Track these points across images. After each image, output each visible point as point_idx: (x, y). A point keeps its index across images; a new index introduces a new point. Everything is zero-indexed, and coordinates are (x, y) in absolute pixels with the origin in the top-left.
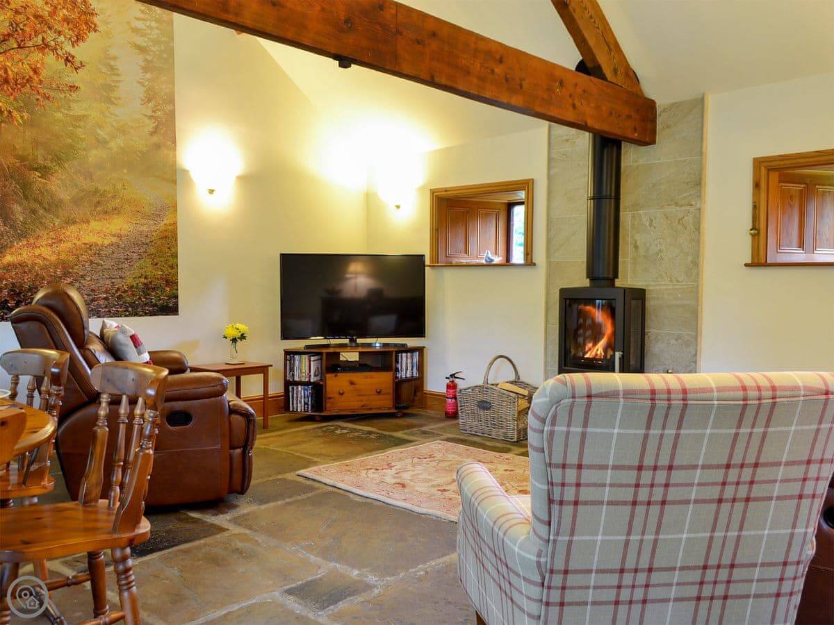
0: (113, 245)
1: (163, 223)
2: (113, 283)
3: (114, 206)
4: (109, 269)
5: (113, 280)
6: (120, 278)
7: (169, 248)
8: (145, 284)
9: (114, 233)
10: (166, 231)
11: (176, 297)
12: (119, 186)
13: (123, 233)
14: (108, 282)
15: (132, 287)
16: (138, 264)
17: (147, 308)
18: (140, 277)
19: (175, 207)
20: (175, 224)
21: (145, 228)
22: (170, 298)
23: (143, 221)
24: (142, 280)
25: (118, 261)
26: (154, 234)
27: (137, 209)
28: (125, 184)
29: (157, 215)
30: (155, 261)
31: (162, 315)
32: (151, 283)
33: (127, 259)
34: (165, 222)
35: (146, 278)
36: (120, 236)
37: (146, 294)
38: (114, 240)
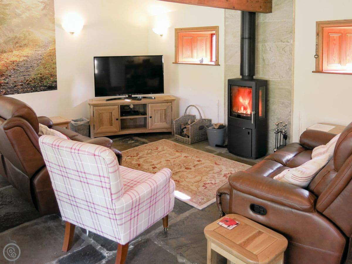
0: (24, 61)
1: (49, 49)
2: (25, 78)
3: (25, 44)
4: (23, 72)
5: (25, 77)
6: (28, 75)
7: (52, 60)
8: (41, 77)
9: (24, 55)
10: (50, 53)
11: (56, 82)
12: (27, 34)
13: (29, 55)
14: (22, 77)
15: (34, 79)
16: (37, 68)
17: (42, 88)
18: (38, 74)
19: (55, 41)
20: (55, 49)
21: (40, 52)
22: (53, 82)
23: (39, 49)
24: (39, 75)
25: (27, 68)
26: (44, 54)
27: (36, 44)
28: (30, 33)
29: (45, 46)
30: (45, 67)
31: (50, 90)
32: (43, 76)
33: (32, 67)
34: (50, 49)
35: (41, 74)
36: (28, 57)
37: (41, 82)
38: (25, 58)
